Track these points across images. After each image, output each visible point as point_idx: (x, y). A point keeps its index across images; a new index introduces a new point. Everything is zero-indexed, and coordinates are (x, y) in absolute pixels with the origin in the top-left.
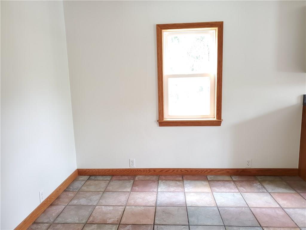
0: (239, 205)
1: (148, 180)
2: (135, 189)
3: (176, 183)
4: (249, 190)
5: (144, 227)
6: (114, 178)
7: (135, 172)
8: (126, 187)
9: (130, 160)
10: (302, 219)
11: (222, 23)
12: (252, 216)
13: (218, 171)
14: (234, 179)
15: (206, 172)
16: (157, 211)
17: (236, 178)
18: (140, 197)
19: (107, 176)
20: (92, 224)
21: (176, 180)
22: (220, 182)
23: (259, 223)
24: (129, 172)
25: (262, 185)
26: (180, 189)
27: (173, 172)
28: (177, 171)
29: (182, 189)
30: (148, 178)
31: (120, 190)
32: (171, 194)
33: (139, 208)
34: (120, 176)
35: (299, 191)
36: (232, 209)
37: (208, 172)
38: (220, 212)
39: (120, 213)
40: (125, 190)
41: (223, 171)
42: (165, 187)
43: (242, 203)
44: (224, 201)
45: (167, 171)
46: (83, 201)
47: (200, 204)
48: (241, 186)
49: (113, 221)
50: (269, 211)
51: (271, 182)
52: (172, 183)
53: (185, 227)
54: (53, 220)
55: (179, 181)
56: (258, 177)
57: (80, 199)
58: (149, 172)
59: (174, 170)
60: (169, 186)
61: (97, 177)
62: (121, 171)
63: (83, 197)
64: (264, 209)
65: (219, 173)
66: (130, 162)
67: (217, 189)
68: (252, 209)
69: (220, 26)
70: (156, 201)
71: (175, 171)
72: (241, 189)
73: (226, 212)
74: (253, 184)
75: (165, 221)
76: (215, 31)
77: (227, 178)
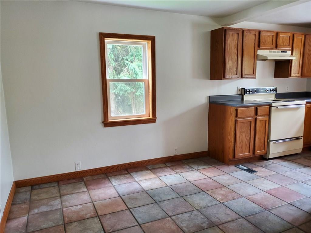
0: (182, 182)
1: (97, 179)
2: (91, 188)
3: (125, 176)
4: (183, 171)
5: (122, 212)
6: (61, 183)
7: (81, 174)
8: (80, 188)
9: (75, 163)
10: (224, 181)
11: (154, 37)
12: (194, 186)
13: (155, 161)
14: (168, 165)
15: (145, 163)
16: (123, 199)
17: (169, 165)
18: (100, 193)
19: (51, 183)
20: (71, 222)
21: (124, 174)
22: (159, 169)
23: (202, 190)
24: (75, 175)
25: (189, 166)
26: (131, 180)
27: (117, 167)
28: (121, 166)
29: (133, 180)
30: (96, 177)
31: (76, 192)
32: (127, 185)
33: (106, 201)
34: (66, 181)
35: (214, 166)
36: (179, 185)
37: (147, 162)
38: (173, 188)
39: (92, 208)
40: (81, 191)
41: (158, 160)
42: (117, 181)
43: (183, 180)
44: (170, 181)
45: (112, 168)
46: (44, 209)
47: (154, 187)
48: (176, 169)
49: (90, 215)
50: (203, 181)
51: (194, 163)
52: (122, 177)
53: (154, 205)
54: (25, 231)
55: (126, 174)
56: (184, 161)
57: (39, 208)
58: (95, 171)
59: (118, 166)
60: (121, 180)
61: (41, 185)
62: (67, 176)
63: (42, 205)
64: (199, 181)
65: (155, 162)
66: (76, 165)
67: (160, 174)
68: (192, 182)
69: (153, 40)
70: (118, 193)
71: (120, 167)
72: (177, 171)
73: (176, 188)
74: (183, 166)
75: (136, 204)
76: (147, 43)
77: (163, 165)
